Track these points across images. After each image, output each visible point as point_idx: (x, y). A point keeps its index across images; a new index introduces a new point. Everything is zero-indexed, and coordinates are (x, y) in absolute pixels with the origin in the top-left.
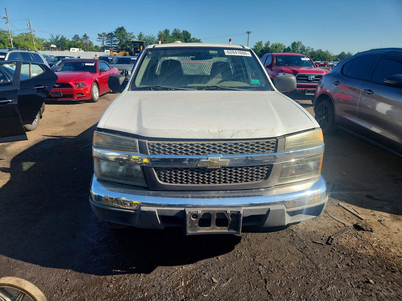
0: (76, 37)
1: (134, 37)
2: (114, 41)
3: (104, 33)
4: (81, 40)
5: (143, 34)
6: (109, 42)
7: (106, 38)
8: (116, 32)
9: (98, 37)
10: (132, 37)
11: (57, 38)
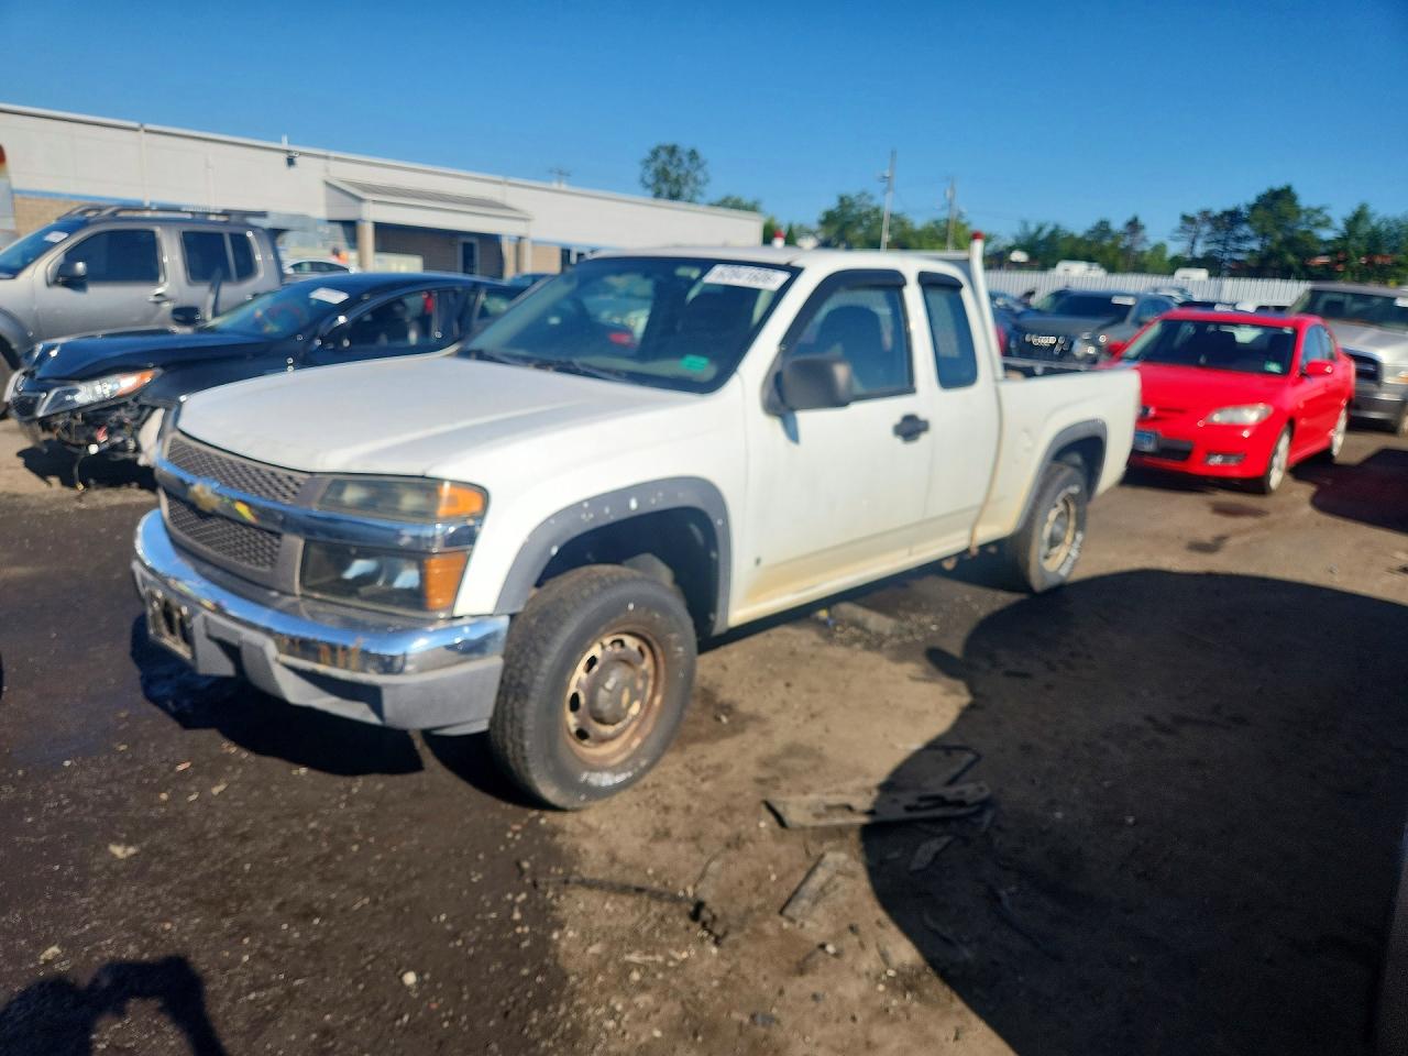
0: (1103, 229)
1: (1326, 223)
2: (1239, 239)
3: (1205, 213)
4: (1113, 237)
5: (1370, 210)
6: (1218, 241)
7: (1206, 229)
8: (1253, 208)
9: (1177, 223)
10: (1318, 225)
11: (1040, 230)
